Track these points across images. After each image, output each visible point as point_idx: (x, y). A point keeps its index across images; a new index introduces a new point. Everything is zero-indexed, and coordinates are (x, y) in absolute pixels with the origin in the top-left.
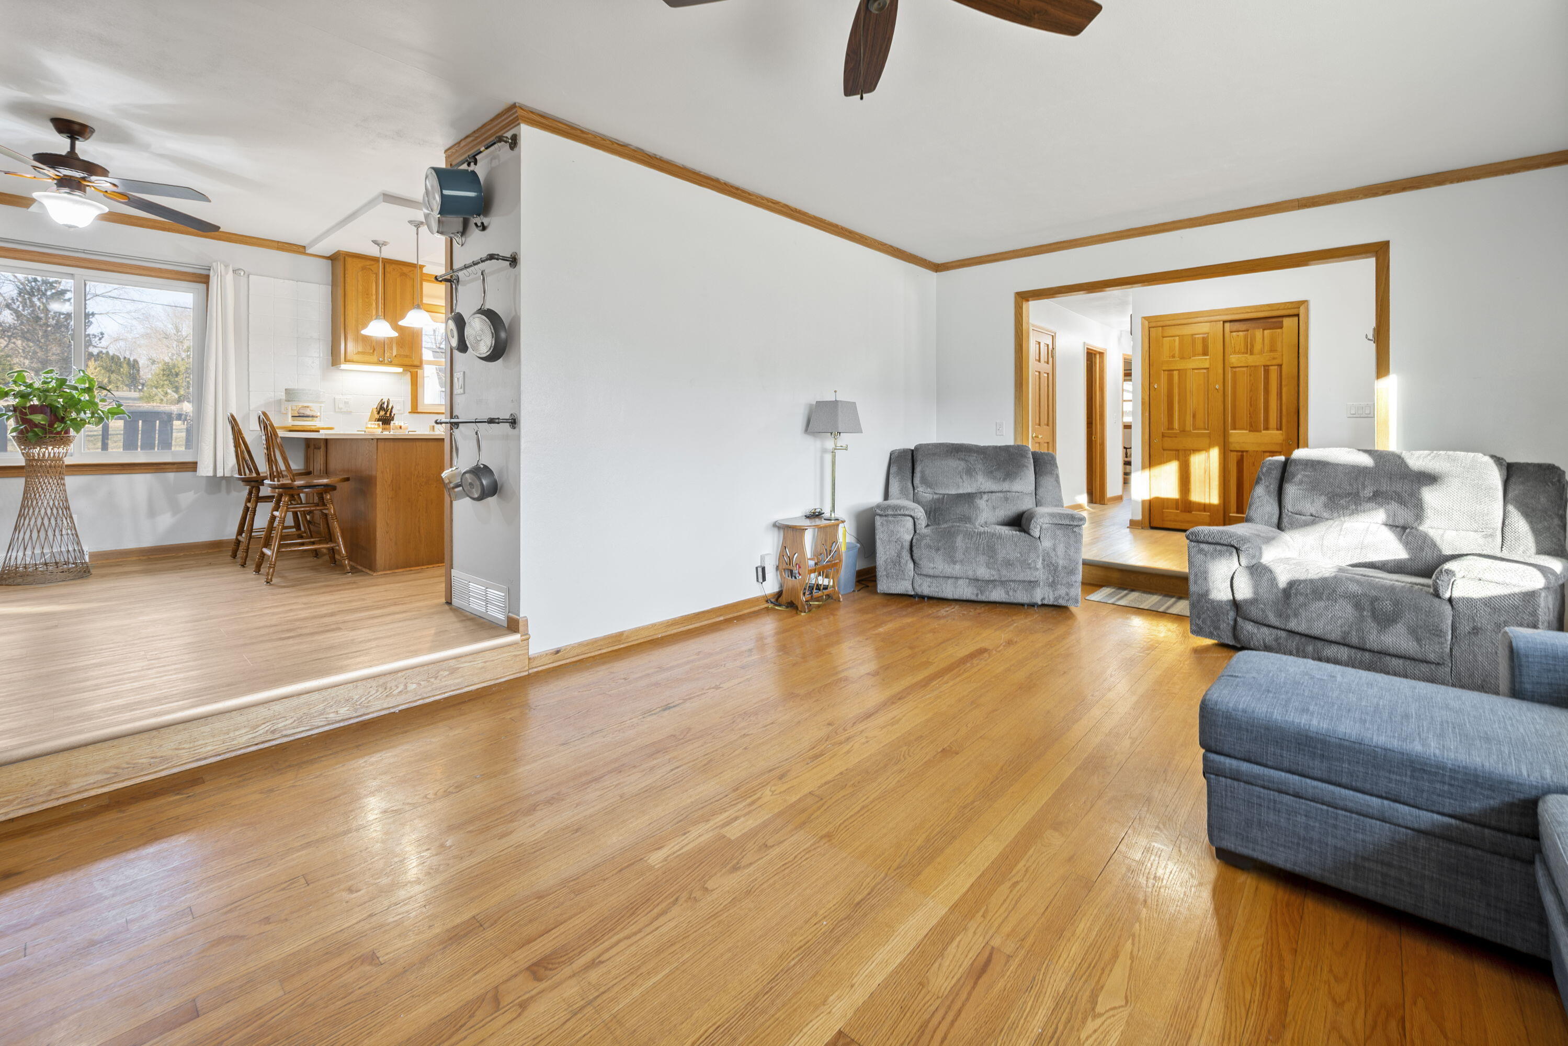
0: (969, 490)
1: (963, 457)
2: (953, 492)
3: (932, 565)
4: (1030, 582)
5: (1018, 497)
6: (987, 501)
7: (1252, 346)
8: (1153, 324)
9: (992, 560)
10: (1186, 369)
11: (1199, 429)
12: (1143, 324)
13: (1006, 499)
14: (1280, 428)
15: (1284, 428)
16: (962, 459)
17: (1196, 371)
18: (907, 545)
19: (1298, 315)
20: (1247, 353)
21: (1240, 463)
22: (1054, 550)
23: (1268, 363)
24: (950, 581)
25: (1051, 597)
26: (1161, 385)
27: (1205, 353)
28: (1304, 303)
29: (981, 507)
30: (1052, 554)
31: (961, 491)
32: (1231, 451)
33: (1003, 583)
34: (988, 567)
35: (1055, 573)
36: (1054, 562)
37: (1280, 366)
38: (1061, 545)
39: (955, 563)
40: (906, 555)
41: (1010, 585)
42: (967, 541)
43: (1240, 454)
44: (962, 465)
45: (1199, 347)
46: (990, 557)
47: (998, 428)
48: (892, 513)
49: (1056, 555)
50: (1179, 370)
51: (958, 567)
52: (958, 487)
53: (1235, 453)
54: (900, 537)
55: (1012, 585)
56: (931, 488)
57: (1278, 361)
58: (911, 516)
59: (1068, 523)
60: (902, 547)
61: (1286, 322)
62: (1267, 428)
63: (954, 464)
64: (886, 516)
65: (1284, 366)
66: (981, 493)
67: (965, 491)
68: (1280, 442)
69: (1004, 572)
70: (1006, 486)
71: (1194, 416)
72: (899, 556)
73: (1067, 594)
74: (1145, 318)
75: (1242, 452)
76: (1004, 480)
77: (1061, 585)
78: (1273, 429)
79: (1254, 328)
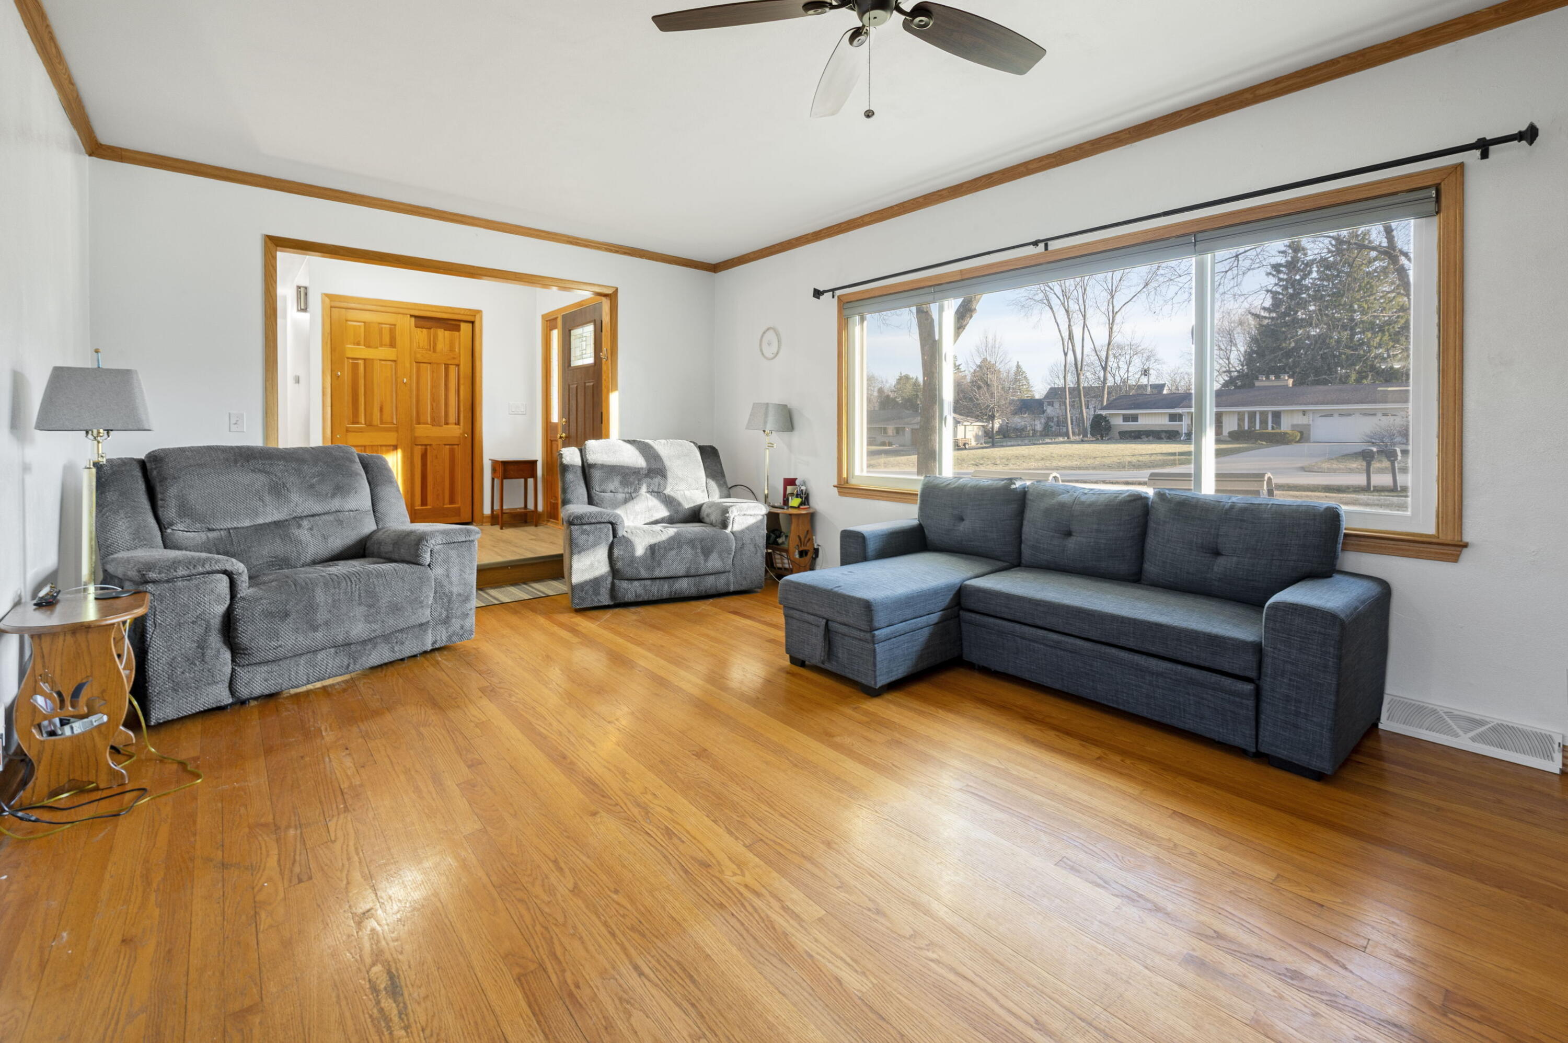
0: (277, 517)
1: (260, 466)
2: (247, 523)
3: (274, 644)
4: (421, 625)
5: (355, 518)
6: (311, 529)
7: (435, 344)
8: (334, 304)
9: (372, 611)
10: (373, 359)
11: (386, 423)
12: (323, 302)
13: (340, 522)
14: (458, 423)
15: (462, 424)
16: (260, 471)
17: (383, 362)
18: (216, 622)
19: (473, 323)
20: (430, 350)
21: (424, 456)
22: (448, 576)
23: (449, 362)
24: (302, 661)
25: (444, 638)
26: (345, 374)
27: (392, 344)
28: (479, 312)
29: (303, 538)
30: (446, 583)
31: (260, 521)
32: (416, 445)
33: (386, 638)
34: (367, 621)
35: (449, 606)
36: (447, 591)
37: (458, 365)
38: (456, 569)
39: (315, 629)
40: (215, 641)
41: (397, 638)
42: (332, 591)
43: (424, 447)
44: (260, 480)
45: (387, 339)
46: (370, 606)
47: (233, 421)
48: (185, 573)
49: (451, 583)
50: (365, 360)
51: (319, 635)
52: (257, 515)
53: (420, 447)
54: (204, 613)
55: (399, 635)
56: (201, 522)
57: (456, 362)
58: (225, 572)
59: (464, 539)
60: (207, 629)
61: (463, 325)
62: (447, 424)
63: (245, 478)
64: (168, 581)
65: (461, 366)
66: (294, 518)
67: (269, 520)
68: (458, 435)
69: (391, 622)
70: (335, 504)
71: (381, 410)
72: (202, 646)
73: (462, 627)
74: (327, 295)
75: (426, 445)
76: (333, 496)
77: (456, 618)
78: (452, 424)
79: (437, 327)
